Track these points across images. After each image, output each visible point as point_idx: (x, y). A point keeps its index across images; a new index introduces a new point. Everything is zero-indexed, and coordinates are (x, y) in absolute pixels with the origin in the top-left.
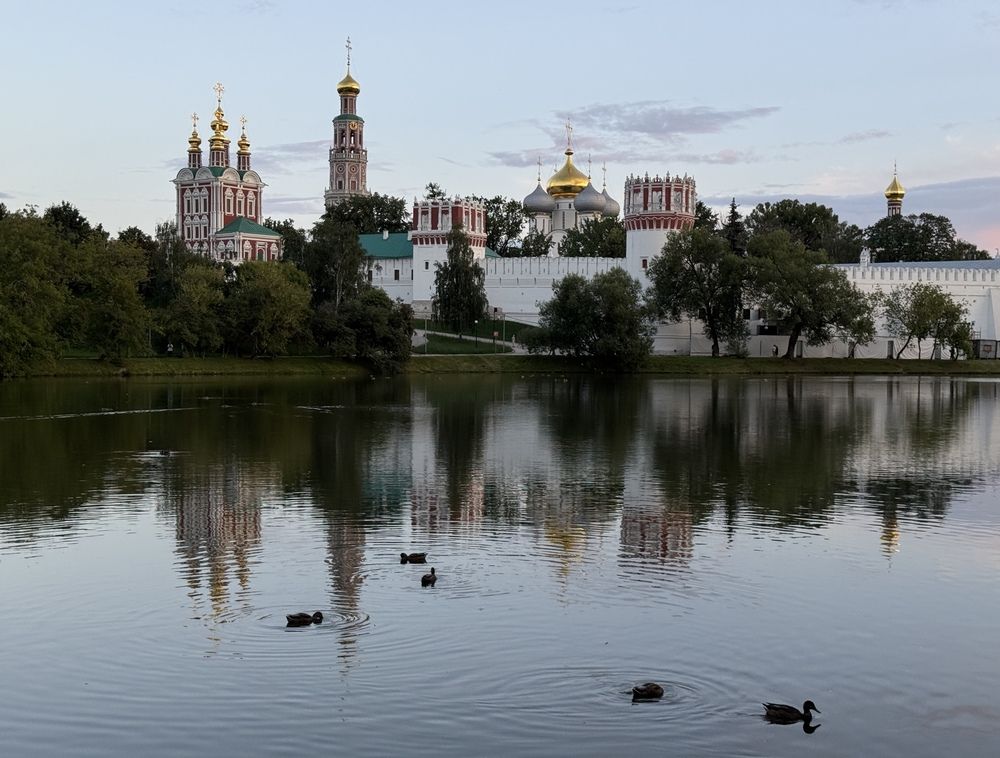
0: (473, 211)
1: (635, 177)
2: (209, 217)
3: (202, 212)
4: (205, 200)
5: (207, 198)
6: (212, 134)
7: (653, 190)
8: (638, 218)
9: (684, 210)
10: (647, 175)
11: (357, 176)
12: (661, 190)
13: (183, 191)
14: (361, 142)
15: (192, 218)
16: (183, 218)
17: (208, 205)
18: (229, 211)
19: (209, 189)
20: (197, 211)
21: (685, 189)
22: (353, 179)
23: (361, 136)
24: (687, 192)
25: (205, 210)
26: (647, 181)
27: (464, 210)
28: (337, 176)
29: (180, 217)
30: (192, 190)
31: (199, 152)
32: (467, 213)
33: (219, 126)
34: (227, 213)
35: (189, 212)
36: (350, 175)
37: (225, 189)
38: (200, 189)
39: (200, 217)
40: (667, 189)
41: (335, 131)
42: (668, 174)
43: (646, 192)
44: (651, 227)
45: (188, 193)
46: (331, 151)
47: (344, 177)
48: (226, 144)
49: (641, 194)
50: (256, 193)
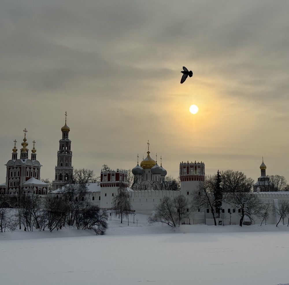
0: (123, 174)
1: (184, 163)
2: (20, 178)
3: (17, 176)
4: (18, 172)
5: (19, 171)
6: (22, 147)
7: (190, 167)
8: (185, 177)
9: (201, 174)
10: (188, 162)
11: (68, 161)
12: (193, 167)
13: (10, 169)
14: (70, 149)
15: (13, 179)
16: (9, 179)
17: (19, 174)
18: (27, 175)
19: (20, 168)
20: (15, 176)
21: (201, 167)
22: (67, 162)
23: (70, 147)
24: (202, 167)
25: (18, 175)
26: (188, 164)
27: (120, 174)
28: (60, 161)
29: (8, 178)
30: (13, 168)
31: (17, 154)
32: (121, 175)
33: (25, 144)
34: (27, 176)
35: (11, 176)
36: (65, 161)
37: (26, 168)
38: (17, 168)
39: (16, 178)
40: (195, 167)
41: (60, 145)
42: (195, 162)
43: (188, 167)
44: (190, 180)
45: (11, 170)
46: (58, 152)
47: (63, 162)
48: (27, 151)
49: (186, 168)
50: (38, 169)
